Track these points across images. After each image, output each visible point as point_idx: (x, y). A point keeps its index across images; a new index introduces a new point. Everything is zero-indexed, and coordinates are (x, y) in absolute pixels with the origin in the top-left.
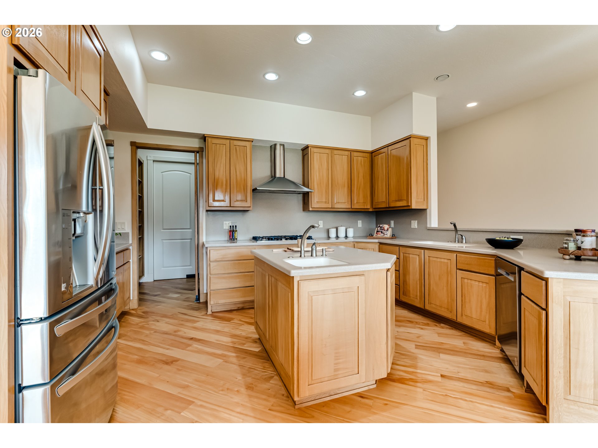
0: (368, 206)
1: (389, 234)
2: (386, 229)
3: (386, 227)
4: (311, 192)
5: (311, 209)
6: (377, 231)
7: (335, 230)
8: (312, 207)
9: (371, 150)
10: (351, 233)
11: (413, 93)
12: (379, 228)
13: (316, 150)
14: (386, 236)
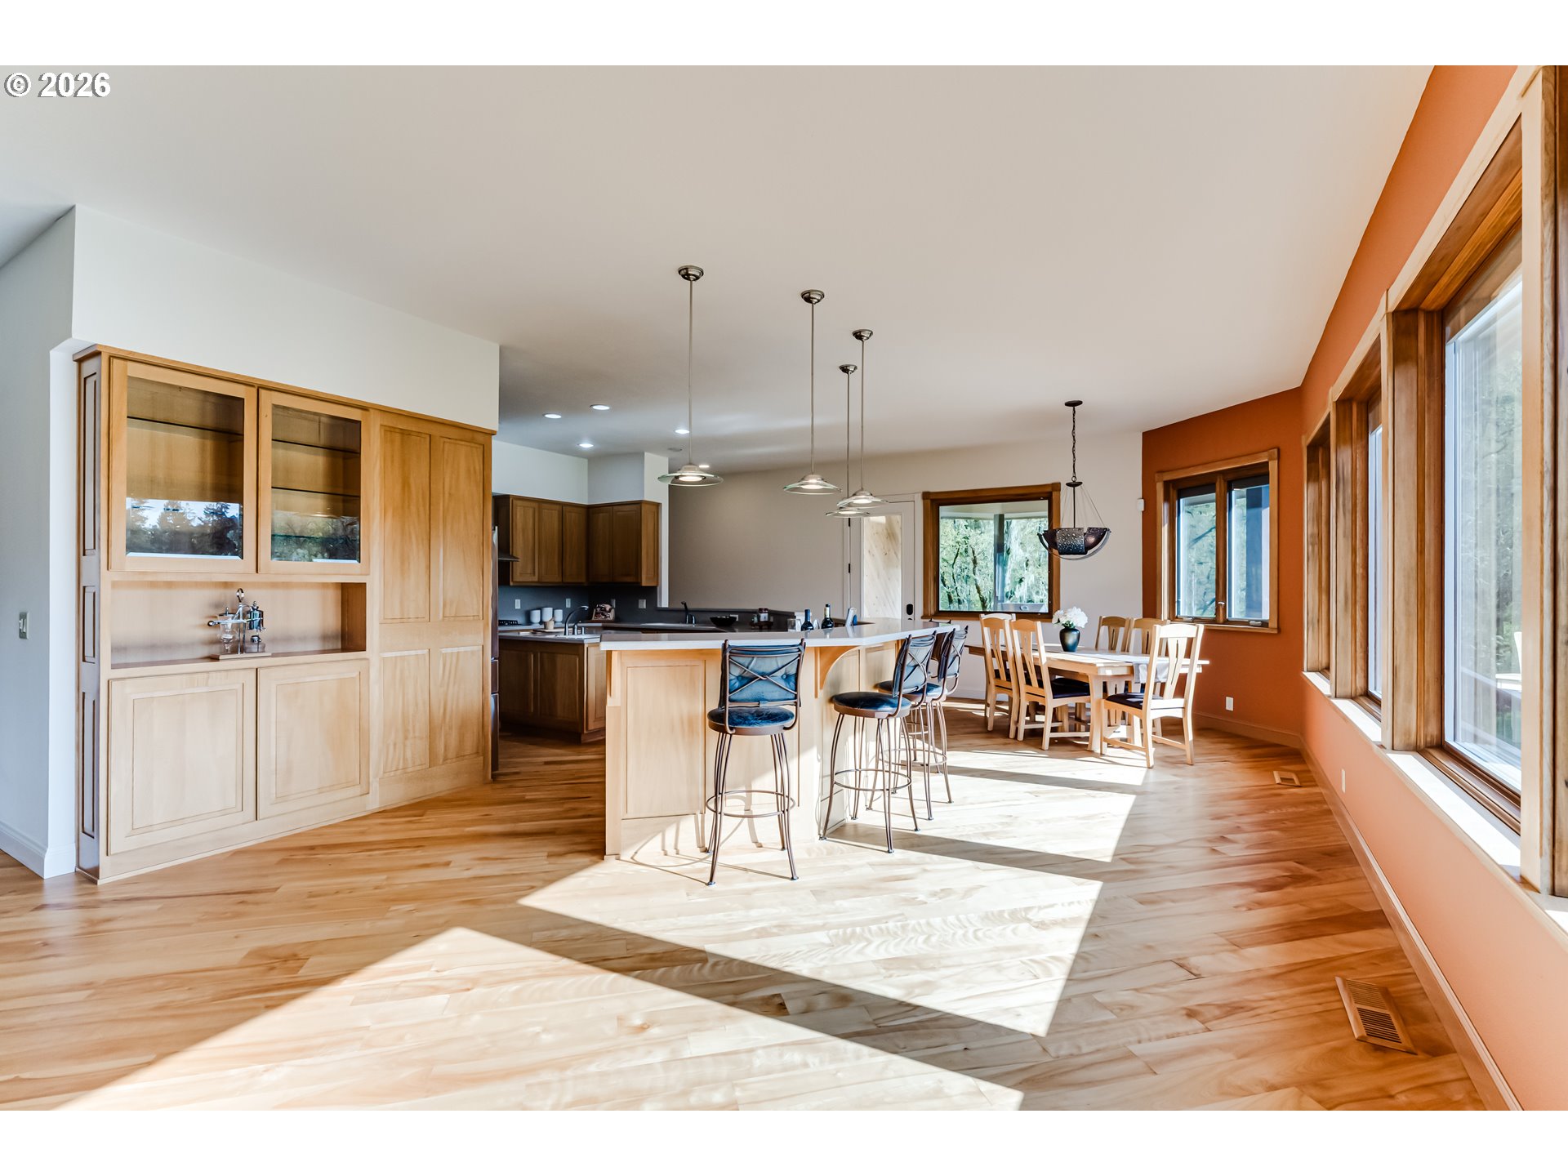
0: (583, 579)
1: (611, 616)
2: (608, 609)
3: (608, 607)
4: (512, 561)
5: (511, 584)
6: (597, 613)
7: (539, 611)
8: (515, 580)
9: (587, 503)
10: (559, 614)
11: (646, 454)
12: (598, 609)
13: (519, 503)
14: (608, 619)
